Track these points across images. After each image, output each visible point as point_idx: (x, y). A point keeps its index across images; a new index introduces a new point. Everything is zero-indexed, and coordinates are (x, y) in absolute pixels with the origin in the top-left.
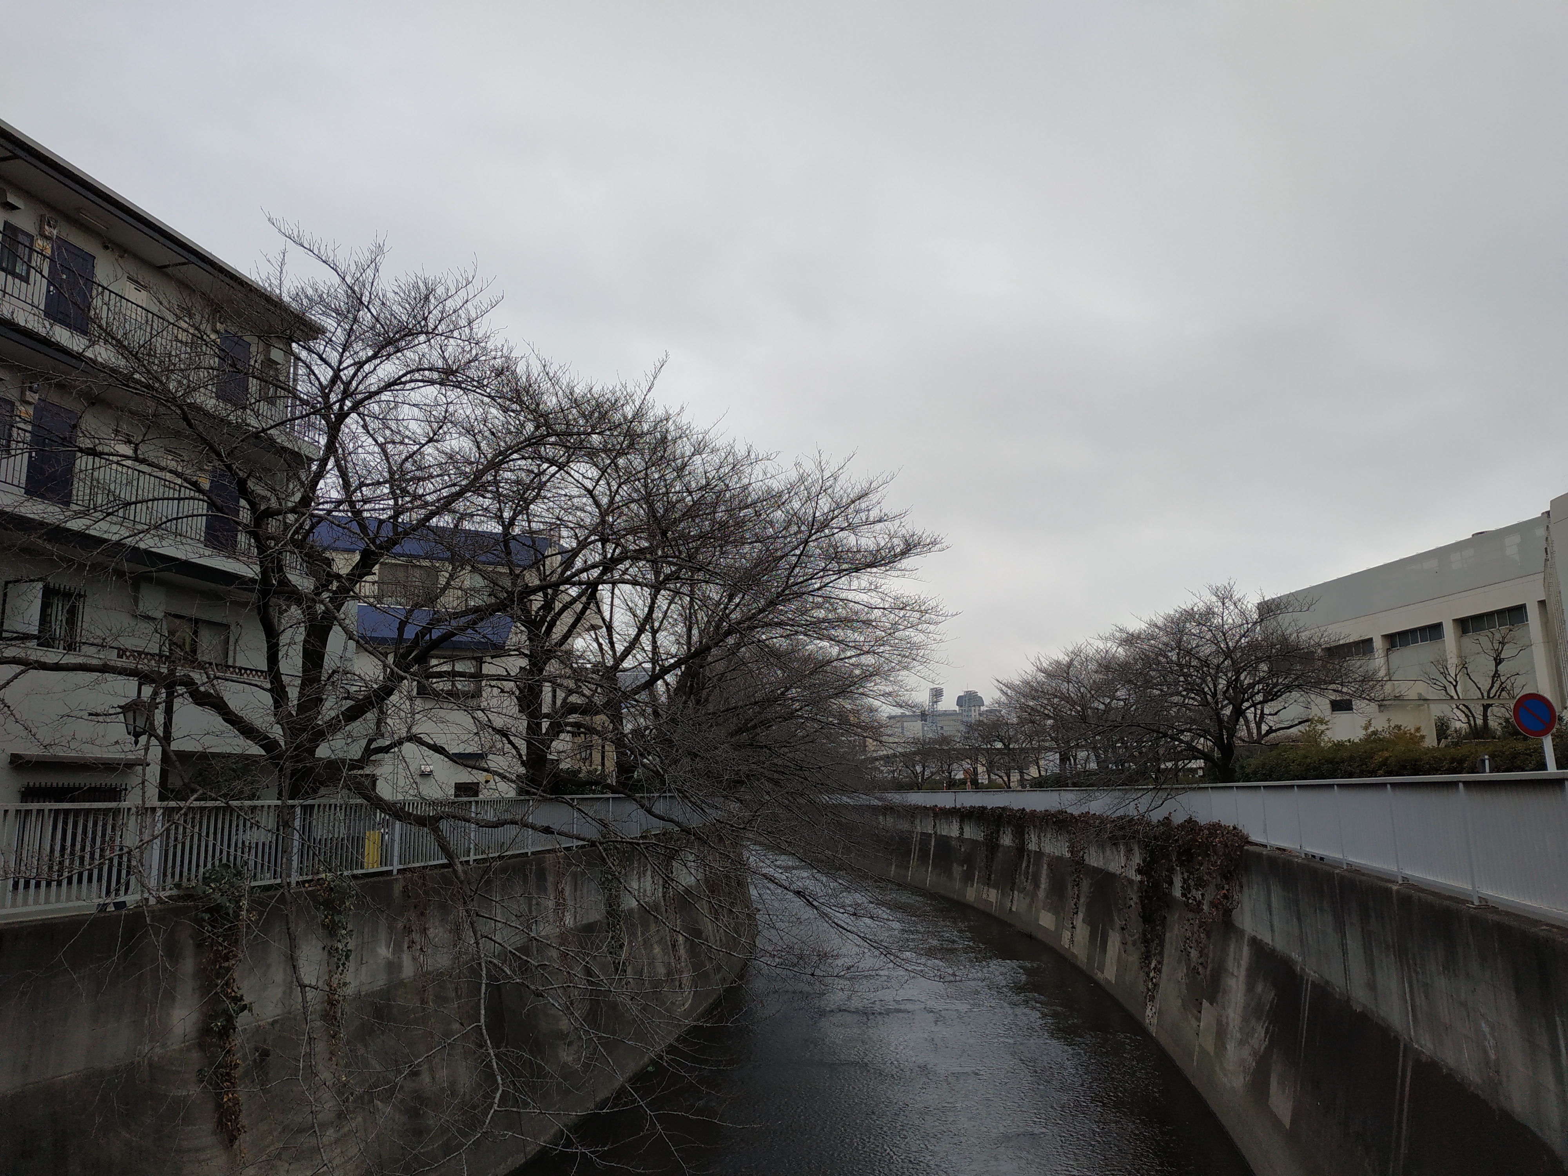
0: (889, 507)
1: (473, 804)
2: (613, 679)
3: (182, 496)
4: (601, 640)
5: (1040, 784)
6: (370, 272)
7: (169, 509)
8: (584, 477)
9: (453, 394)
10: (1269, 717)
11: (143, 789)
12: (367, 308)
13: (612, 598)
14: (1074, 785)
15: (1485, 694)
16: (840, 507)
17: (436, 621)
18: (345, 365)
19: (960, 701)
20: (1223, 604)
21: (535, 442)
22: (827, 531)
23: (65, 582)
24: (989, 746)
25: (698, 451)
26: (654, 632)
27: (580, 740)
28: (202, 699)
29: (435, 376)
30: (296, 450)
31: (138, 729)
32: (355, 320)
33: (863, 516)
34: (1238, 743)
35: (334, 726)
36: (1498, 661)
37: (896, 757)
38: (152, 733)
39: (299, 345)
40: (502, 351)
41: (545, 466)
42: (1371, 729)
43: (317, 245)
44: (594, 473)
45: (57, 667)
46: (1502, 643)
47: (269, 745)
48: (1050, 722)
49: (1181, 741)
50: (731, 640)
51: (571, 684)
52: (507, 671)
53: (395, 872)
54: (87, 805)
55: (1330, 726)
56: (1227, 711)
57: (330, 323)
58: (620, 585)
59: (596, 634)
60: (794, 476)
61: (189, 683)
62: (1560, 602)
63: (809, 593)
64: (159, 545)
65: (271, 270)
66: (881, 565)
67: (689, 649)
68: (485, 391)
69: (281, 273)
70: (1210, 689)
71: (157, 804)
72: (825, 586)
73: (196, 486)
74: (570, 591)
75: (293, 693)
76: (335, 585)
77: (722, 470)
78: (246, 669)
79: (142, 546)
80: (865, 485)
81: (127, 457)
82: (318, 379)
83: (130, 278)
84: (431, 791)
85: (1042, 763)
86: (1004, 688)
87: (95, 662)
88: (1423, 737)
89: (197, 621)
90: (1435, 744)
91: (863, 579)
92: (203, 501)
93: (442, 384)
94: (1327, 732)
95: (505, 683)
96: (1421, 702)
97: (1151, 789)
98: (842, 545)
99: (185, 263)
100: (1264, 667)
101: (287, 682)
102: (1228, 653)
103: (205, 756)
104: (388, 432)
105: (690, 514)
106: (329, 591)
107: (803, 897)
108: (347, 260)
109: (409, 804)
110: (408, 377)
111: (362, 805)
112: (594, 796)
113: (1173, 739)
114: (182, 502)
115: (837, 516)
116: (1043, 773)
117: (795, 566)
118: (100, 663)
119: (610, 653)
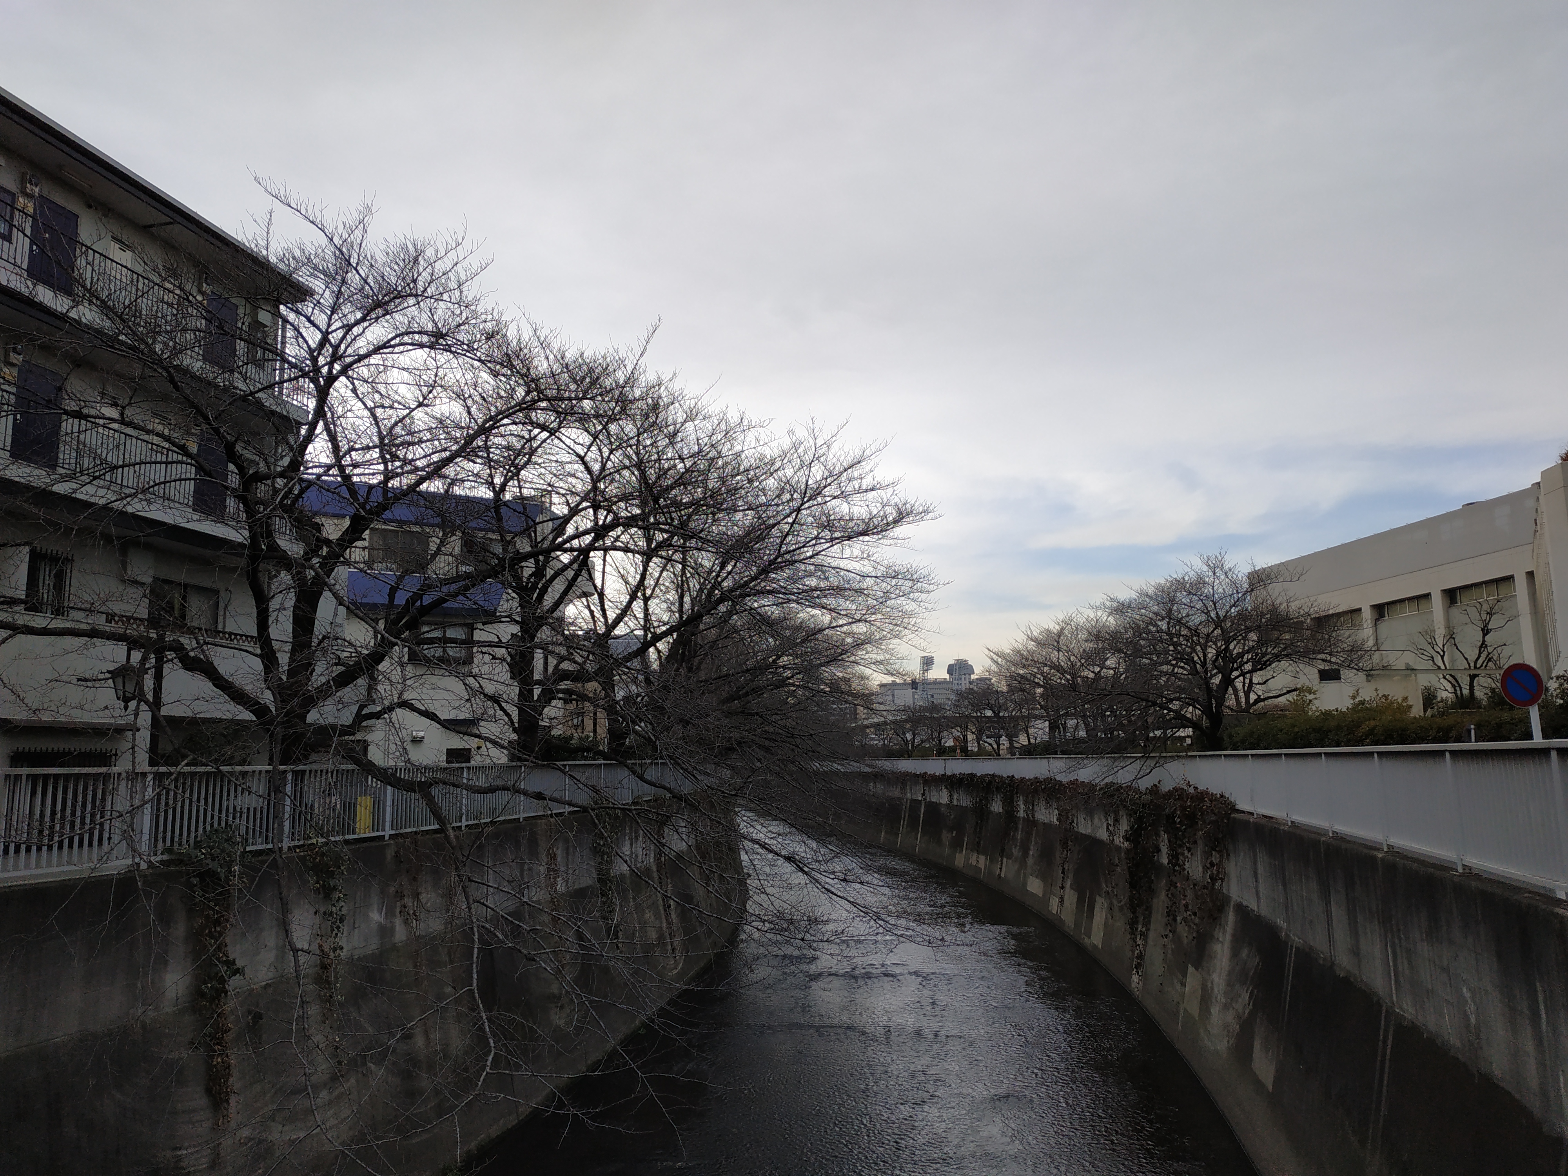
0: (883, 474)
1: (465, 770)
2: (605, 647)
3: (170, 459)
4: (592, 607)
5: (1030, 751)
6: (358, 233)
7: (157, 473)
8: (575, 442)
9: (443, 357)
10: (1258, 686)
11: (133, 753)
12: (356, 269)
13: (604, 565)
14: (1063, 753)
15: (1472, 665)
16: (833, 476)
17: (427, 587)
18: (333, 328)
19: (951, 670)
20: (1214, 573)
21: (525, 407)
22: (819, 499)
23: (51, 545)
24: (979, 714)
25: (691, 417)
26: (646, 600)
27: (572, 706)
28: (191, 664)
29: (425, 339)
30: (285, 413)
31: (127, 694)
32: (344, 281)
33: (856, 484)
34: (1226, 711)
35: (324, 692)
36: (1486, 631)
37: (887, 724)
38: (142, 699)
39: (287, 307)
40: (492, 314)
41: (536, 431)
42: (1359, 699)
43: (304, 205)
44: (586, 439)
45: (45, 632)
46: (1490, 614)
47: (260, 710)
48: (1040, 690)
49: (1170, 710)
50: (722, 608)
51: (563, 651)
52: (498, 638)
53: (387, 838)
54: (76, 770)
55: (1317, 696)
56: (1216, 680)
57: (317, 285)
58: (611, 552)
59: (587, 601)
60: (786, 443)
61: (178, 648)
62: (1547, 574)
63: (801, 561)
64: (147, 509)
65: (257, 230)
66: (873, 534)
67: (681, 617)
68: (475, 355)
69: (268, 233)
70: (1199, 658)
71: (148, 769)
72: (817, 554)
73: (184, 450)
74: (561, 558)
75: (283, 659)
76: (325, 551)
77: (715, 437)
78: (236, 635)
79: (130, 509)
80: (858, 453)
81: (114, 420)
82: (306, 342)
83: (115, 239)
84: (422, 757)
85: (1031, 731)
86: (994, 656)
87: (83, 627)
88: (1410, 707)
89: (186, 586)
90: (1422, 714)
91: (856, 547)
92: (191, 465)
93: (431, 347)
94: (1315, 702)
95: (496, 649)
96: (1409, 672)
97: (1140, 757)
98: (834, 514)
99: (171, 223)
100: (1253, 636)
101: (277, 647)
102: (1218, 623)
103: (194, 722)
104: (377, 396)
105: (682, 481)
106: (318, 556)
107: (794, 862)
108: (334, 220)
109: (401, 770)
110: (397, 340)
111: (353, 770)
112: (587, 762)
113: (1163, 707)
114: (169, 466)
115: (830, 484)
116: (1033, 741)
117: (788, 534)
118: (89, 627)
119: (602, 620)
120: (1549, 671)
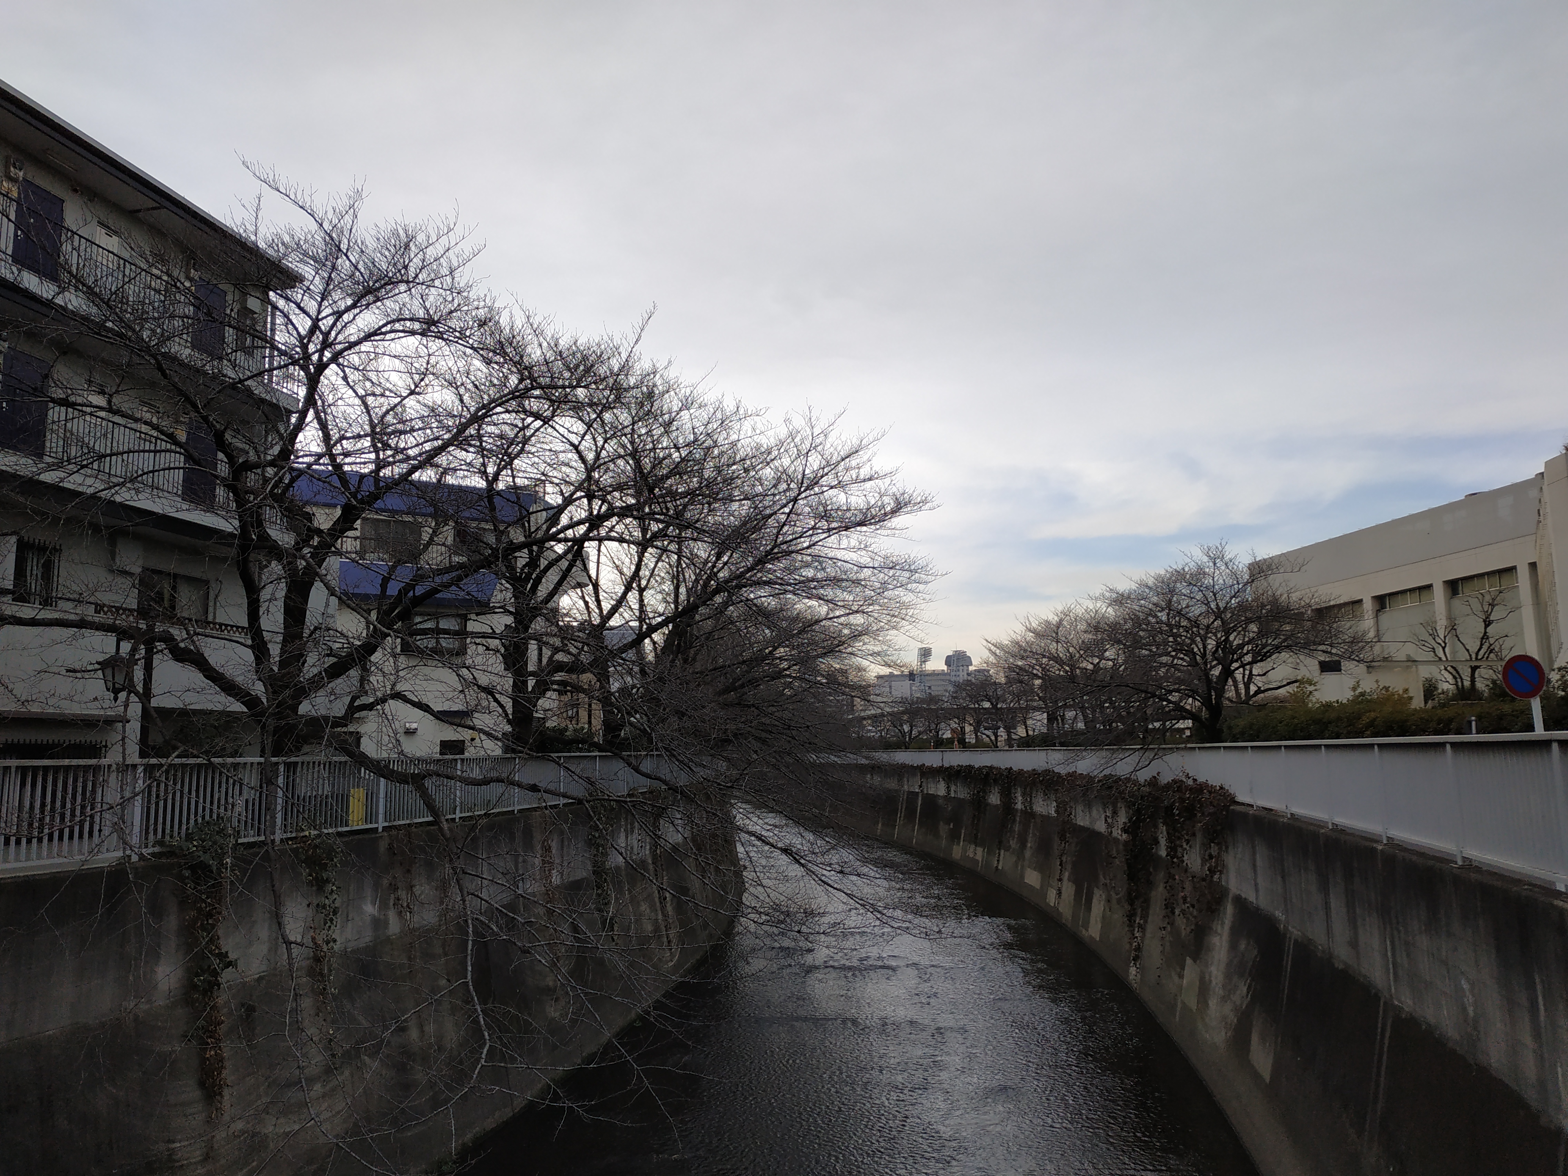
0: (881, 464)
1: (459, 761)
2: (600, 638)
3: (158, 448)
4: (587, 598)
5: (1028, 743)
6: (348, 219)
7: (146, 462)
8: (569, 431)
9: (435, 345)
10: (1258, 678)
11: (123, 745)
12: (346, 255)
13: (599, 555)
14: (1061, 745)
15: (1474, 656)
16: (830, 465)
17: (419, 577)
18: (323, 314)
19: (949, 661)
20: (1215, 564)
21: (519, 395)
22: (816, 489)
23: (40, 535)
24: (977, 706)
25: (686, 406)
26: (641, 591)
27: (566, 698)
28: (181, 655)
29: (417, 326)
30: (275, 401)
31: (117, 686)
32: (334, 267)
33: (854, 473)
34: (1226, 703)
35: (316, 683)
36: (1487, 623)
37: (884, 716)
38: (131, 689)
39: (277, 294)
40: (484, 301)
41: (530, 420)
42: (1359, 690)
43: (293, 190)
44: (580, 427)
45: (33, 622)
46: (1492, 605)
47: (251, 702)
48: (1038, 682)
49: (1169, 702)
50: (718, 599)
51: (557, 642)
52: (492, 628)
53: (380, 830)
54: (66, 762)
55: (1318, 687)
56: (1216, 672)
57: (307, 271)
58: (606, 542)
59: (582, 591)
60: (783, 432)
61: (168, 639)
62: (1550, 564)
63: (798, 552)
64: (135, 498)
65: (246, 216)
66: (871, 524)
67: (676, 608)
68: (468, 342)
69: (256, 218)
70: (1199, 650)
71: (138, 761)
72: (814, 545)
73: (172, 438)
74: (556, 548)
75: (275, 650)
76: (316, 541)
77: (710, 426)
78: (226, 626)
79: (118, 499)
80: (855, 442)
81: (101, 408)
82: (296, 329)
83: (101, 224)
84: (414, 749)
85: (1029, 722)
86: (992, 648)
87: (72, 617)
88: (1411, 698)
89: (176, 576)
90: (1422, 705)
91: (853, 538)
92: (180, 453)
93: (423, 334)
94: (1315, 693)
95: (490, 640)
96: (1409, 664)
97: (1138, 749)
98: (832, 504)
99: (158, 208)
100: (1253, 627)
101: (268, 638)
102: (1219, 614)
103: (184, 713)
104: (368, 384)
105: (677, 470)
106: (310, 546)
107: (791, 855)
108: (324, 205)
109: (394, 761)
110: (388, 328)
111: (346, 762)
112: (582, 754)
113: (1162, 699)
114: (158, 454)
115: (827, 474)
116: (1031, 733)
117: (784, 524)
118: (77, 618)
119: (597, 611)
120: (1551, 662)
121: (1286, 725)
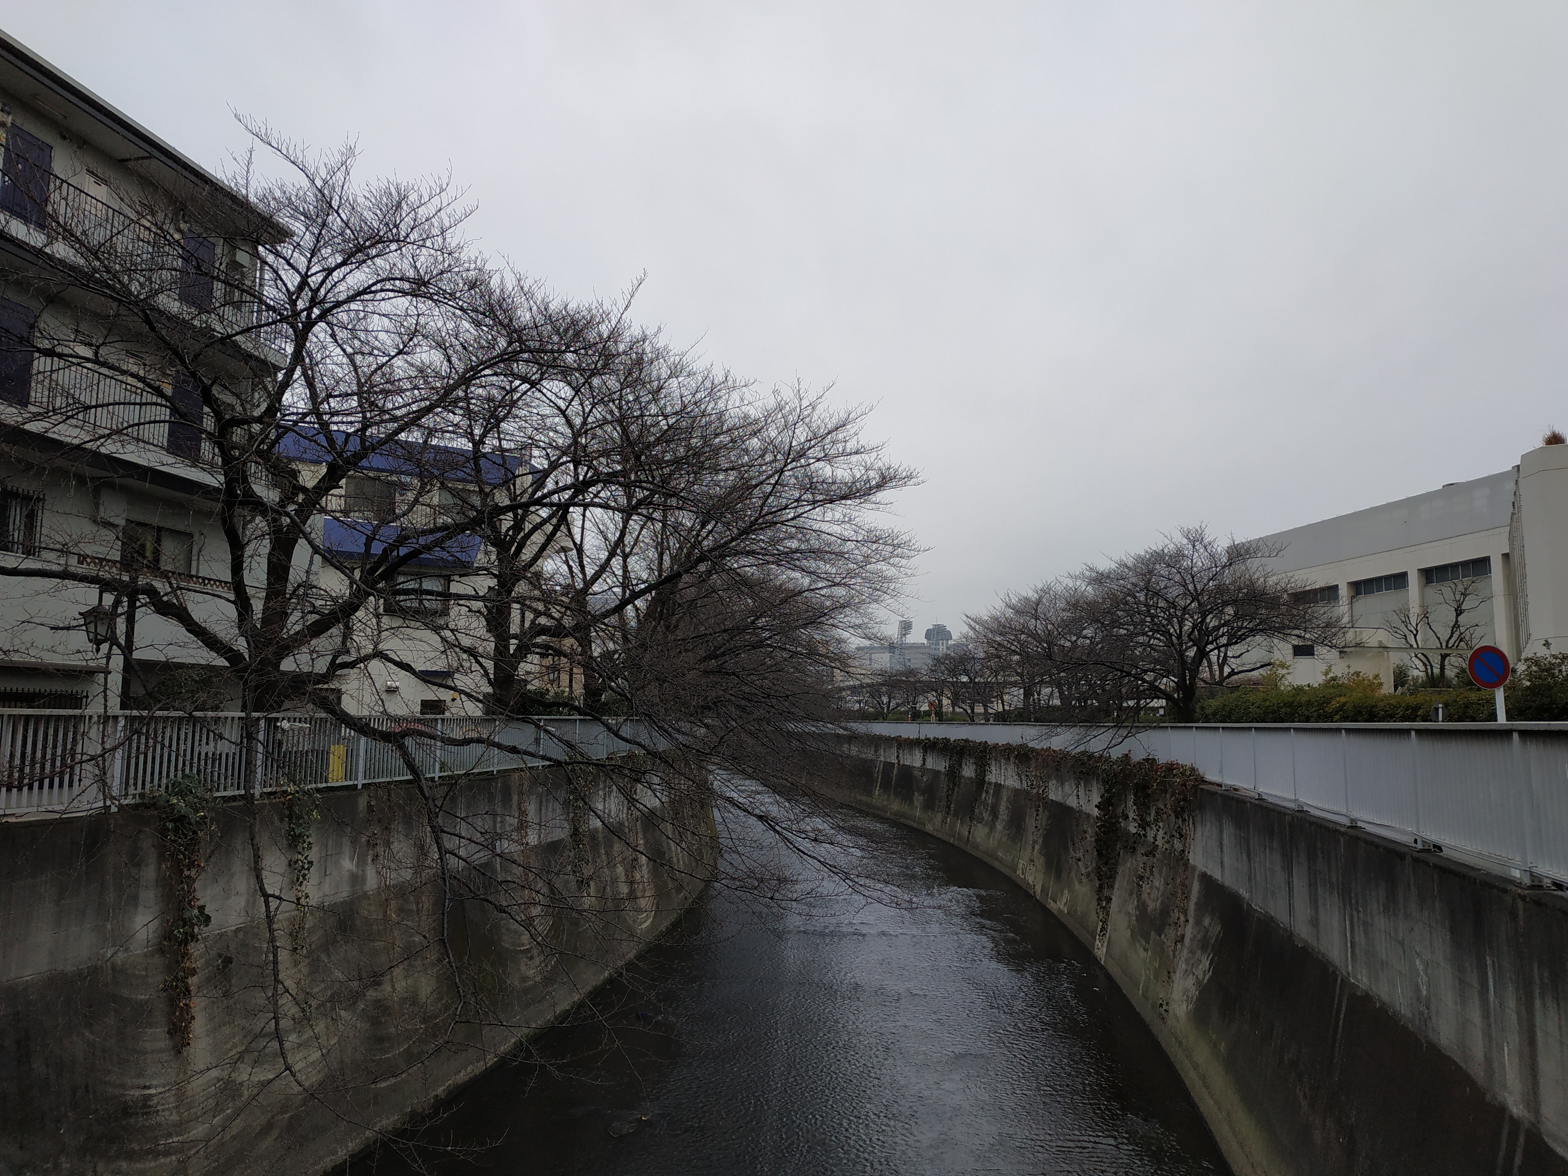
0: (866, 439)
1: (440, 721)
2: (583, 604)
3: (144, 401)
4: (571, 563)
5: (1003, 718)
6: (340, 175)
7: (132, 414)
8: (557, 396)
9: (424, 306)
10: (1232, 660)
11: (105, 696)
12: (337, 212)
13: (584, 521)
14: (1036, 720)
15: (1444, 644)
16: (817, 438)
17: (402, 540)
18: (313, 270)
19: (929, 634)
20: (1194, 546)
21: (507, 358)
22: (803, 461)
23: (24, 486)
24: (955, 680)
25: (674, 374)
26: (625, 557)
27: (548, 661)
28: (165, 609)
29: (406, 286)
30: (262, 357)
31: (99, 637)
32: (324, 224)
33: (840, 447)
34: (1199, 683)
35: (299, 640)
36: (1459, 612)
37: (863, 687)
38: (114, 642)
39: (266, 249)
40: (475, 263)
41: (517, 383)
42: (1331, 675)
43: (285, 145)
44: (567, 392)
45: (15, 572)
46: (1464, 595)
47: (234, 657)
48: (1016, 658)
49: (1144, 681)
50: (702, 567)
51: (540, 607)
52: (475, 590)
53: (360, 787)
54: (48, 712)
55: (1290, 671)
56: (1191, 653)
57: (298, 227)
58: (591, 508)
59: (566, 556)
60: (771, 403)
61: (151, 592)
62: (1522, 556)
63: (782, 523)
64: (121, 450)
65: (237, 169)
66: (855, 497)
67: (660, 575)
68: (457, 304)
69: (248, 172)
70: (1175, 631)
71: (117, 711)
72: (799, 516)
73: (159, 392)
74: (541, 512)
75: (258, 606)
76: (301, 498)
77: (698, 395)
78: (210, 580)
79: (103, 450)
80: (843, 415)
81: (88, 360)
82: (285, 285)
83: (91, 172)
84: (396, 707)
85: (1006, 697)
86: (972, 623)
87: (55, 568)
88: (1381, 684)
89: (159, 529)
90: (1392, 692)
91: (837, 511)
92: (166, 407)
93: (413, 294)
94: (1288, 676)
95: (472, 602)
96: (1381, 650)
97: (1112, 727)
98: (817, 476)
99: (147, 158)
100: (1230, 610)
101: (251, 594)
102: (1196, 596)
103: (168, 667)
104: (356, 342)
105: (665, 438)
106: (294, 503)
107: (766, 821)
108: (316, 161)
109: (375, 720)
110: (379, 287)
111: (327, 719)
112: (562, 717)
113: (1137, 678)
114: (144, 407)
115: (814, 446)
116: (1007, 708)
117: (770, 494)
118: (61, 569)
119: (581, 576)
120: (1518, 653)
121: (1258, 707)
